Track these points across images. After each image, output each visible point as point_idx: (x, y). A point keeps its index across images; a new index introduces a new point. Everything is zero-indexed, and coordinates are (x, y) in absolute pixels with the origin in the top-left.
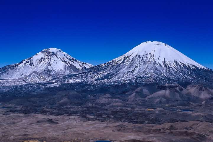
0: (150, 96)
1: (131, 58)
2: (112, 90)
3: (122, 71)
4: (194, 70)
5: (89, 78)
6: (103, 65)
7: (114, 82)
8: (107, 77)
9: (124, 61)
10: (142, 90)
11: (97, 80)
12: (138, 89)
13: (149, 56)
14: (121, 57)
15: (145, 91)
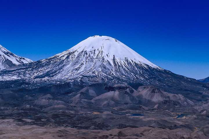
0: (97, 98)
1: (76, 54)
2: (53, 90)
3: (65, 68)
4: (146, 70)
5: (27, 75)
6: (44, 61)
7: (56, 81)
8: (47, 74)
9: (68, 57)
10: (87, 91)
11: (36, 77)
12: (84, 90)
13: (97, 52)
14: (65, 53)
15: (92, 92)
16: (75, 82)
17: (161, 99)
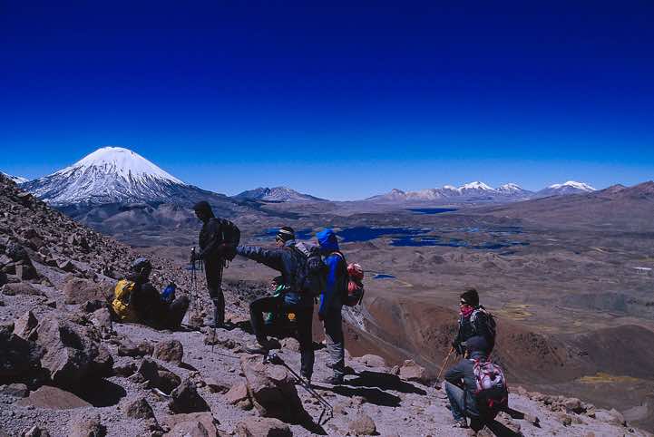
0: (108, 220)
1: (83, 170)
3: (69, 187)
4: (168, 186)
6: (42, 179)
7: (58, 203)
8: (47, 196)
9: (73, 174)
10: (97, 212)
12: (94, 210)
13: (109, 167)
14: (69, 169)
15: (102, 213)
16: (82, 205)
17: (184, 217)
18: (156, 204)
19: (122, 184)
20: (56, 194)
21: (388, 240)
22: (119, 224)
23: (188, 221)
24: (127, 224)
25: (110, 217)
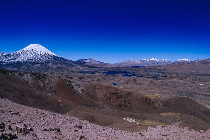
0: (32, 67)
1: (25, 51)
2: (14, 65)
3: (20, 56)
4: (53, 57)
5: (5, 60)
6: (12, 54)
7: (16, 61)
8: (13, 59)
9: (22, 52)
10: (28, 64)
11: (8, 60)
12: (27, 64)
13: (33, 50)
14: (21, 50)
15: (30, 65)
16: (24, 62)
17: (56, 67)
18: (48, 62)
19: (38, 56)
20: (16, 58)
21: (121, 74)
22: (35, 68)
23: (58, 68)
24: (37, 68)
25: (32, 66)
